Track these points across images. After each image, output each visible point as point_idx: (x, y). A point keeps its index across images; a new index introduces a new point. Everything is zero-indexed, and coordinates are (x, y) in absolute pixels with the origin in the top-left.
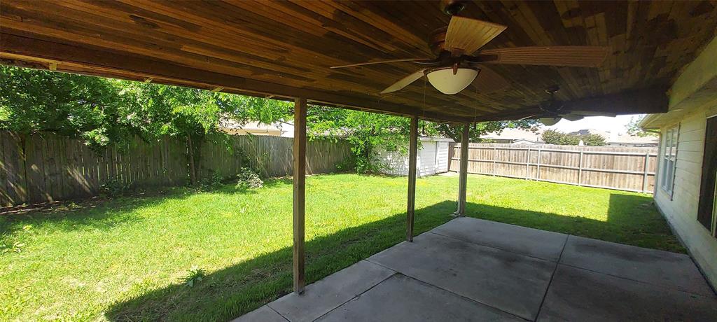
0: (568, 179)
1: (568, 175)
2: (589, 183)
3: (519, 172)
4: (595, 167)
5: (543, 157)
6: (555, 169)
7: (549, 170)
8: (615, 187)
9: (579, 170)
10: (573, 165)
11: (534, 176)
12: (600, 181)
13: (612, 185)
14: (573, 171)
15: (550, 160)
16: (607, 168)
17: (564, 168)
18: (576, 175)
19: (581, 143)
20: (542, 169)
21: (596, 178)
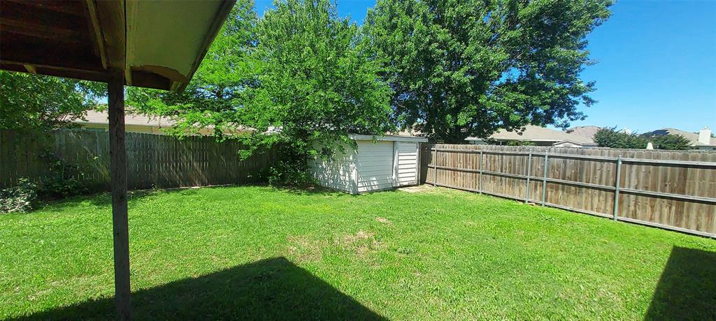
0: (595, 206)
1: (596, 200)
2: (635, 216)
3: (517, 189)
4: (647, 188)
5: (553, 167)
6: (573, 188)
7: (563, 190)
8: (688, 227)
9: (614, 191)
10: (604, 181)
11: (538, 198)
12: (657, 215)
13: (684, 223)
14: (603, 192)
15: (565, 172)
16: (672, 192)
17: (588, 187)
18: (610, 200)
19: (650, 146)
20: (552, 188)
21: (649, 209)
